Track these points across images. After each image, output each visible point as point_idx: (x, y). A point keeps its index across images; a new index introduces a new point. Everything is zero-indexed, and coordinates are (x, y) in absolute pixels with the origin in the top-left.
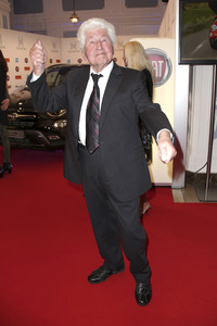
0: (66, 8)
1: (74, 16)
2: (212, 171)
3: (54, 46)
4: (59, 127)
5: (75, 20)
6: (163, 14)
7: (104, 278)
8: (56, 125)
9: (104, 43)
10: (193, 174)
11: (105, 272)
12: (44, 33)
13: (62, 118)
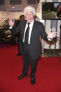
0: (11, 4)
1: (13, 6)
2: (51, 48)
3: (8, 14)
4: (9, 37)
5: (13, 7)
6: (38, 6)
7: (22, 78)
8: (8, 36)
9: (31, 15)
10: (46, 49)
11: (22, 76)
12: (5, 11)
13: (10, 34)
